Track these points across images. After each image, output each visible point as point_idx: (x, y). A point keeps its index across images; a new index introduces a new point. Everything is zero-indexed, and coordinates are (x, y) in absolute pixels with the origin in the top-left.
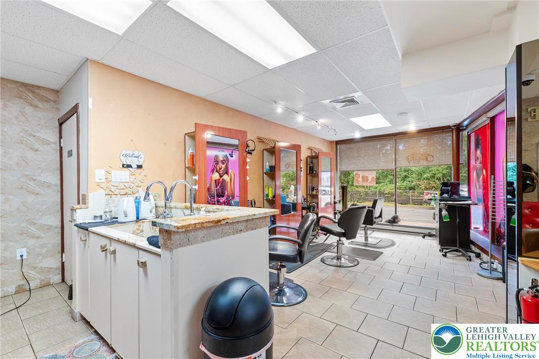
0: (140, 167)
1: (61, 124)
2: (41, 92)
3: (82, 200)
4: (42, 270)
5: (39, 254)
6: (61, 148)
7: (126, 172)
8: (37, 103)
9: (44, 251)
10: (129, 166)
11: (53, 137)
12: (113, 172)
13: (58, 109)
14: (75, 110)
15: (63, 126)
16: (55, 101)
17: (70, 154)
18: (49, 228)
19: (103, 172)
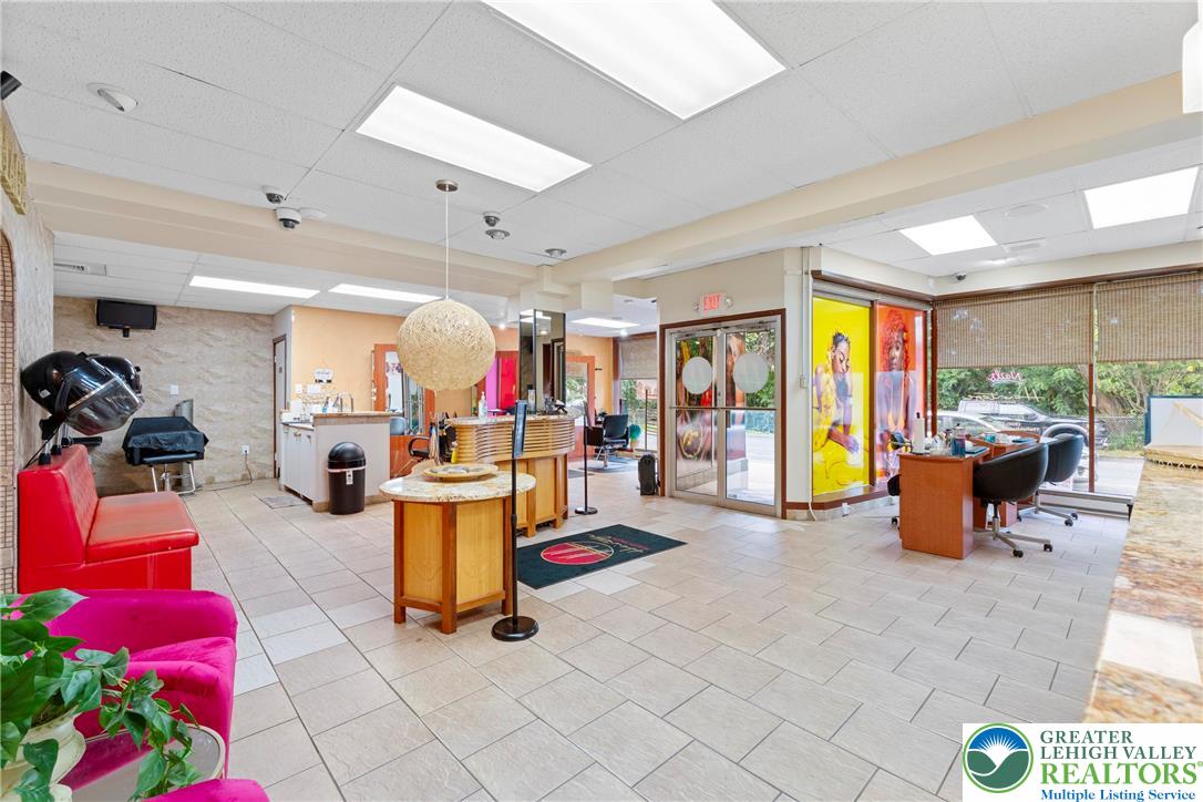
0: (329, 381)
1: (275, 344)
2: (260, 319)
3: (287, 406)
4: (260, 465)
5: (257, 452)
6: (275, 364)
7: (319, 386)
8: (258, 328)
9: (261, 449)
10: (321, 381)
11: (268, 354)
12: (309, 386)
13: (272, 331)
14: (283, 338)
15: (277, 345)
16: (271, 325)
17: (281, 371)
18: (265, 431)
19: (301, 386)
